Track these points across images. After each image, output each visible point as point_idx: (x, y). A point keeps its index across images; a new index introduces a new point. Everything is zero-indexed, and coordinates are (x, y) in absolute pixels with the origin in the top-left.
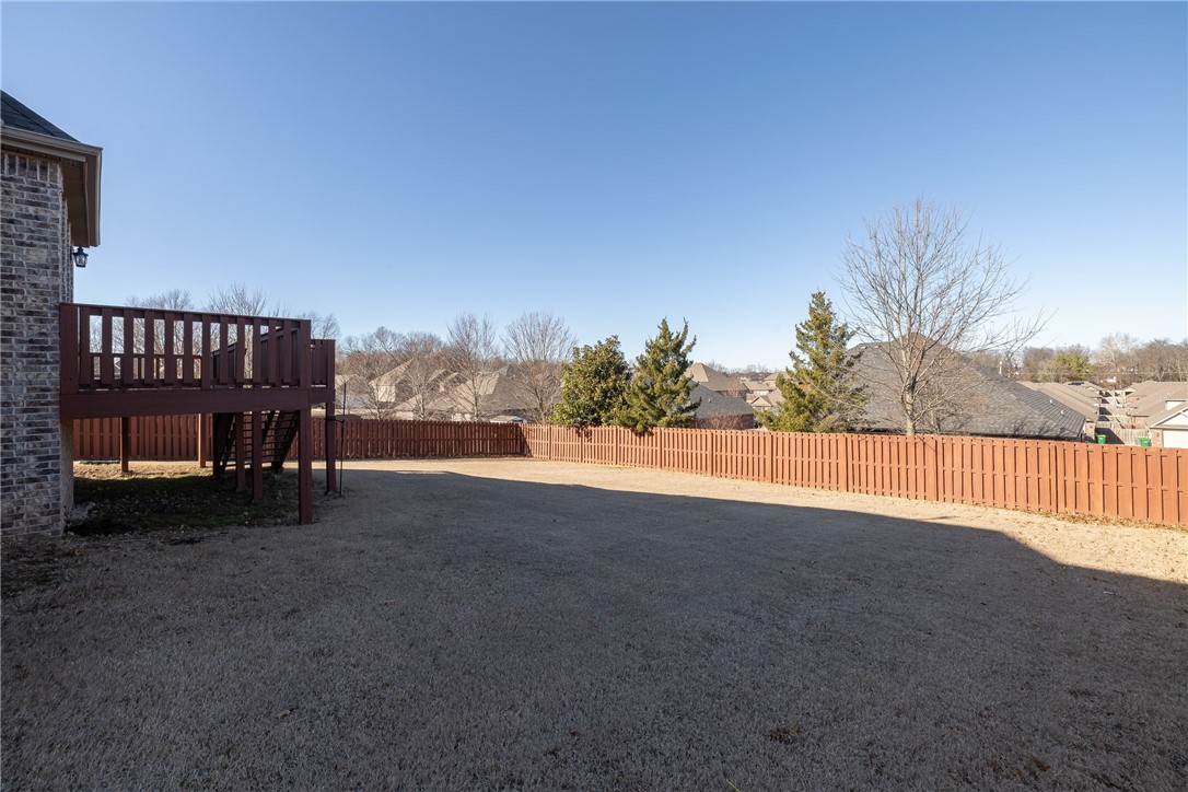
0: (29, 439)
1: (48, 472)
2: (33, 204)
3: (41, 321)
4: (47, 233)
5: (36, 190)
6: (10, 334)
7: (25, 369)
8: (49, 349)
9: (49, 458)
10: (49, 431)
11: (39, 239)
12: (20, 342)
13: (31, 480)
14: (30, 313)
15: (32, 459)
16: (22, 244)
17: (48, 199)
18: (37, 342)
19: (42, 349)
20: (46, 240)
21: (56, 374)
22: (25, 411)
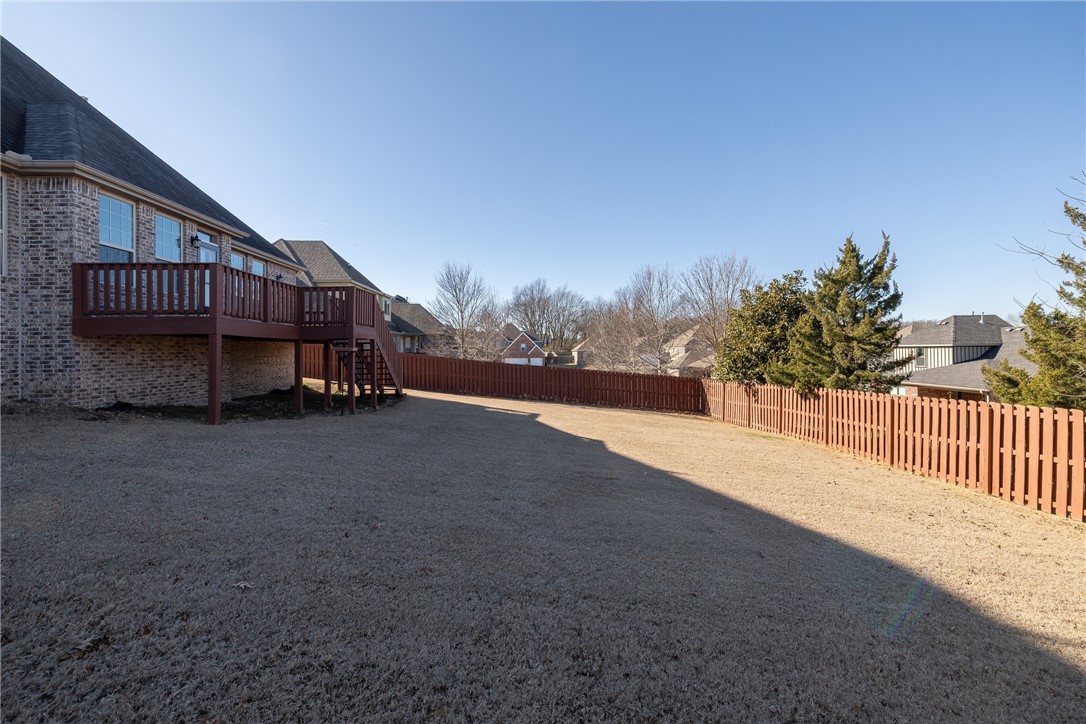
0: (60, 346)
1: (67, 366)
2: (62, 205)
3: (65, 275)
4: (68, 221)
5: (63, 196)
6: (52, 283)
7: (58, 304)
8: (68, 292)
9: (67, 358)
10: (68, 341)
11: (65, 225)
12: (56, 288)
13: (60, 371)
14: (60, 271)
15: (60, 358)
16: (57, 230)
17: (68, 200)
18: (63, 288)
19: (66, 292)
20: (67, 225)
21: (71, 307)
22: (58, 329)
